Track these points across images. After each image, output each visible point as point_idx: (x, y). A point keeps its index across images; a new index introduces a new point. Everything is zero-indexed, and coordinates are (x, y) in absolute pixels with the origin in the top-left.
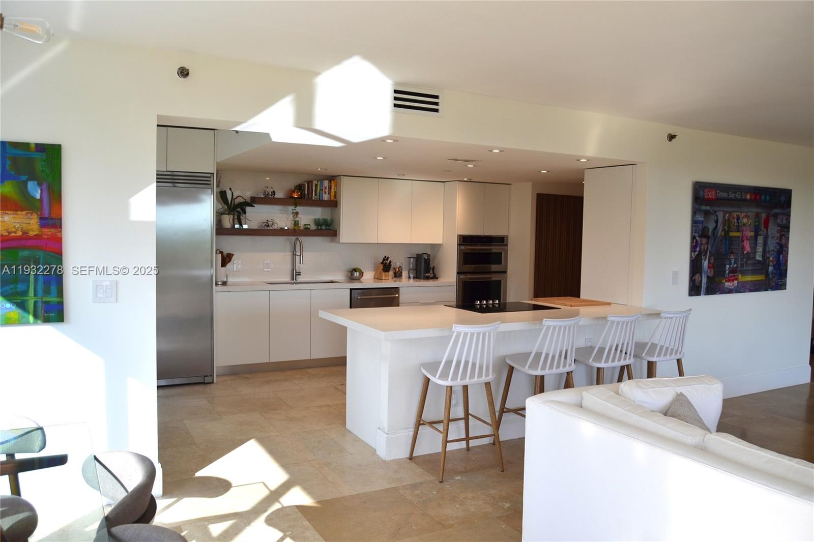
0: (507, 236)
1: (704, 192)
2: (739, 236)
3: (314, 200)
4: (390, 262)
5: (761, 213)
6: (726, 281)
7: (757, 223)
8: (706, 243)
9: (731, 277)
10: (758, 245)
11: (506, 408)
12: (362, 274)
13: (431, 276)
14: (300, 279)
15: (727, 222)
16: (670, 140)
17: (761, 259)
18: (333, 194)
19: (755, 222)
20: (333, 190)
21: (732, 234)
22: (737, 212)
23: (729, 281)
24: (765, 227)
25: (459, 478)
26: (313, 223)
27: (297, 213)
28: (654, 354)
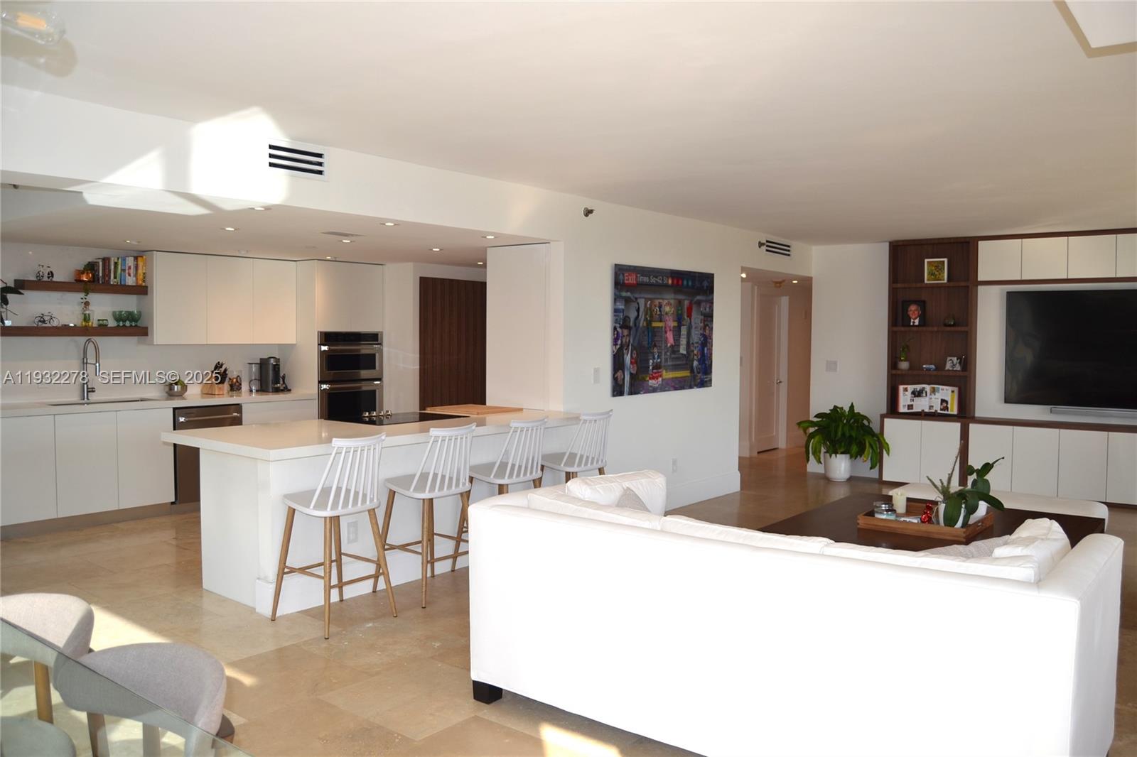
0: (382, 332)
1: (623, 275)
2: (662, 327)
3: (113, 285)
4: (226, 370)
5: (684, 300)
6: (650, 379)
7: (680, 312)
8: (627, 335)
9: (655, 373)
10: (682, 336)
11: (388, 545)
12: (184, 387)
13: (282, 388)
14: (93, 397)
15: (649, 311)
16: (586, 215)
17: (685, 352)
18: (141, 277)
19: (678, 310)
20: (140, 271)
21: (654, 324)
22: (658, 299)
23: (653, 378)
24: (688, 316)
25: (370, 625)
26: (112, 317)
27: (87, 304)
28: (574, 463)
